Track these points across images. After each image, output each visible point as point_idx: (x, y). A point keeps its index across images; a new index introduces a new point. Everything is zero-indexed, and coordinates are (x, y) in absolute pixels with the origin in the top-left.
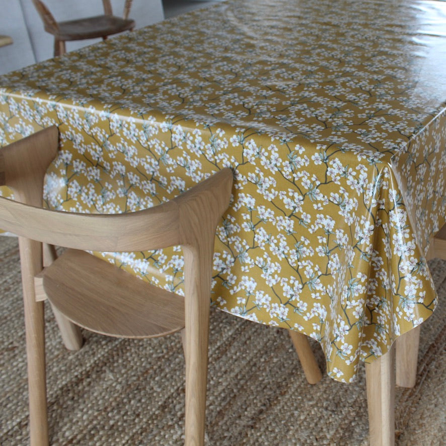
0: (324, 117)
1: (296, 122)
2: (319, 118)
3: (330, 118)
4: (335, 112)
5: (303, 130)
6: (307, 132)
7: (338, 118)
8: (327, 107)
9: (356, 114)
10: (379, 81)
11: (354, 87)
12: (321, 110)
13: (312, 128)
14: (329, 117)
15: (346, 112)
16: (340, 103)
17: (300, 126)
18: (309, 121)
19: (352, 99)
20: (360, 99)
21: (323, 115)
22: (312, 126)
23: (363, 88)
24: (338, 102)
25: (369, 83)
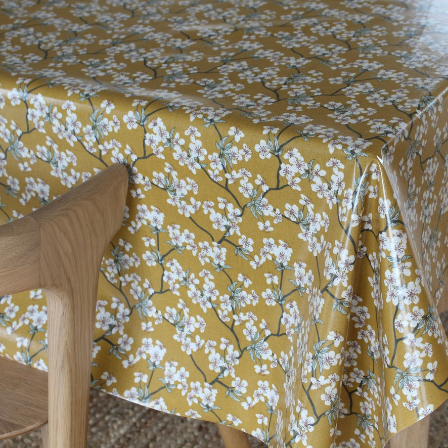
0: (275, 83)
1: (230, 90)
2: (267, 84)
3: (285, 84)
4: (293, 74)
5: (242, 103)
6: (248, 106)
7: (298, 84)
8: (279, 66)
9: (325, 77)
10: (362, 24)
11: (322, 35)
12: (270, 72)
13: (256, 101)
14: (283, 82)
15: (311, 75)
16: (301, 60)
17: (236, 97)
18: (250, 90)
19: (320, 54)
20: (333, 53)
21: (273, 79)
22: (255, 97)
23: (338, 37)
24: (297, 58)
25: (347, 28)
